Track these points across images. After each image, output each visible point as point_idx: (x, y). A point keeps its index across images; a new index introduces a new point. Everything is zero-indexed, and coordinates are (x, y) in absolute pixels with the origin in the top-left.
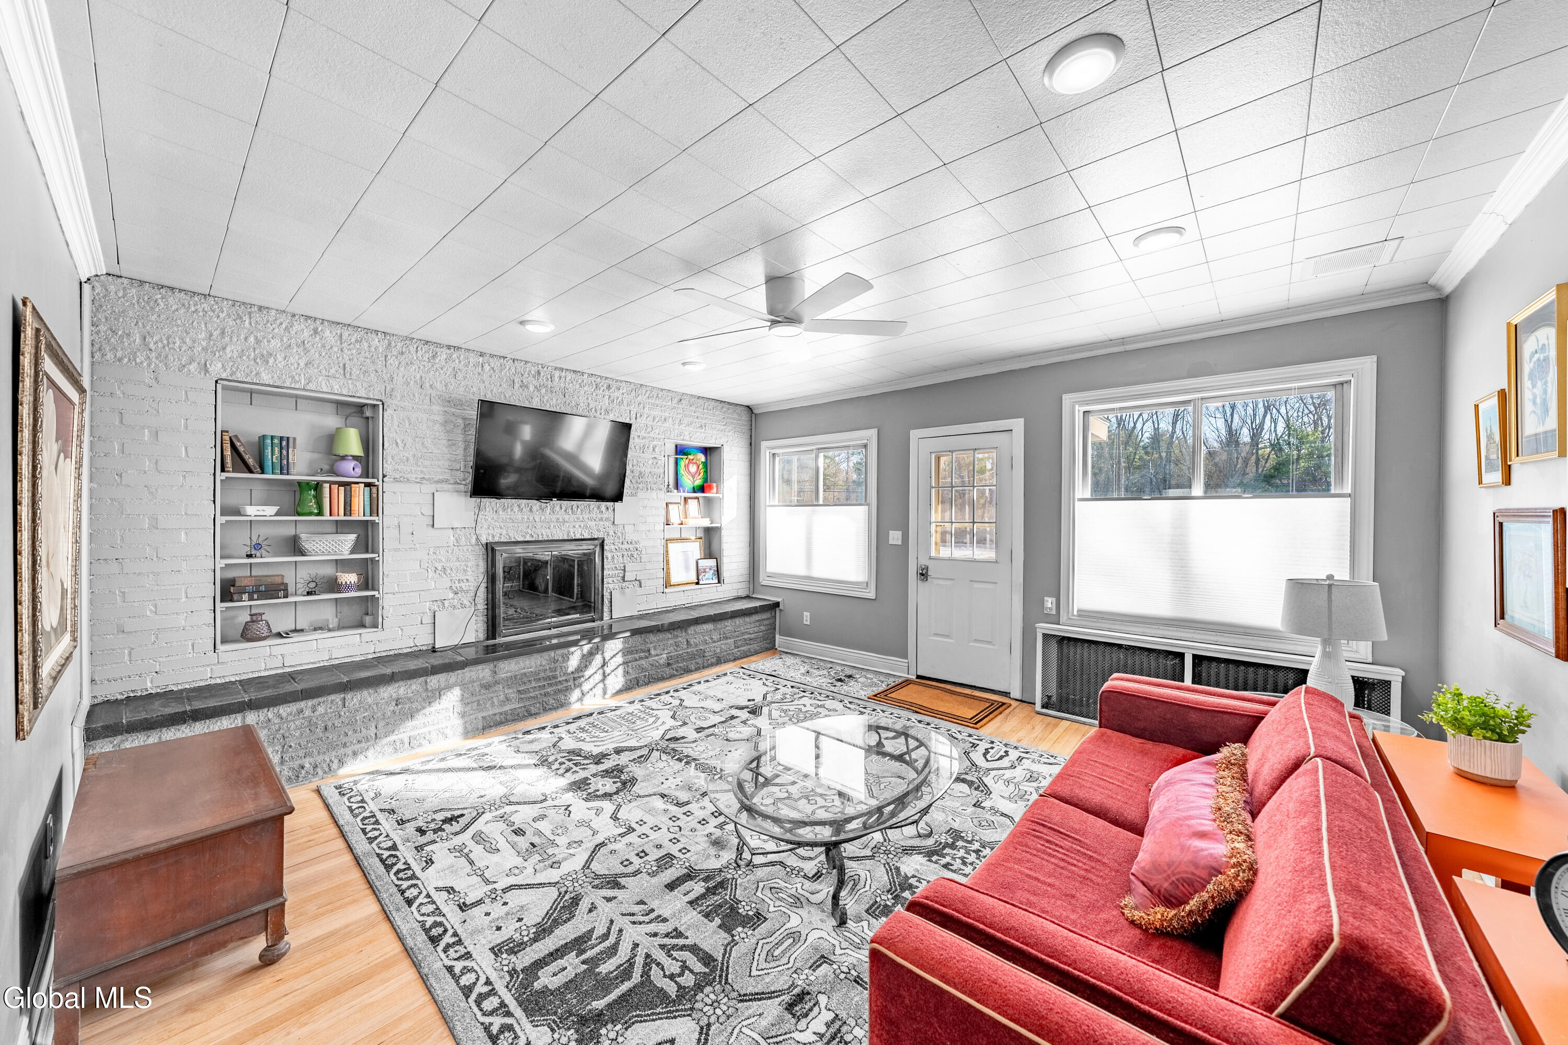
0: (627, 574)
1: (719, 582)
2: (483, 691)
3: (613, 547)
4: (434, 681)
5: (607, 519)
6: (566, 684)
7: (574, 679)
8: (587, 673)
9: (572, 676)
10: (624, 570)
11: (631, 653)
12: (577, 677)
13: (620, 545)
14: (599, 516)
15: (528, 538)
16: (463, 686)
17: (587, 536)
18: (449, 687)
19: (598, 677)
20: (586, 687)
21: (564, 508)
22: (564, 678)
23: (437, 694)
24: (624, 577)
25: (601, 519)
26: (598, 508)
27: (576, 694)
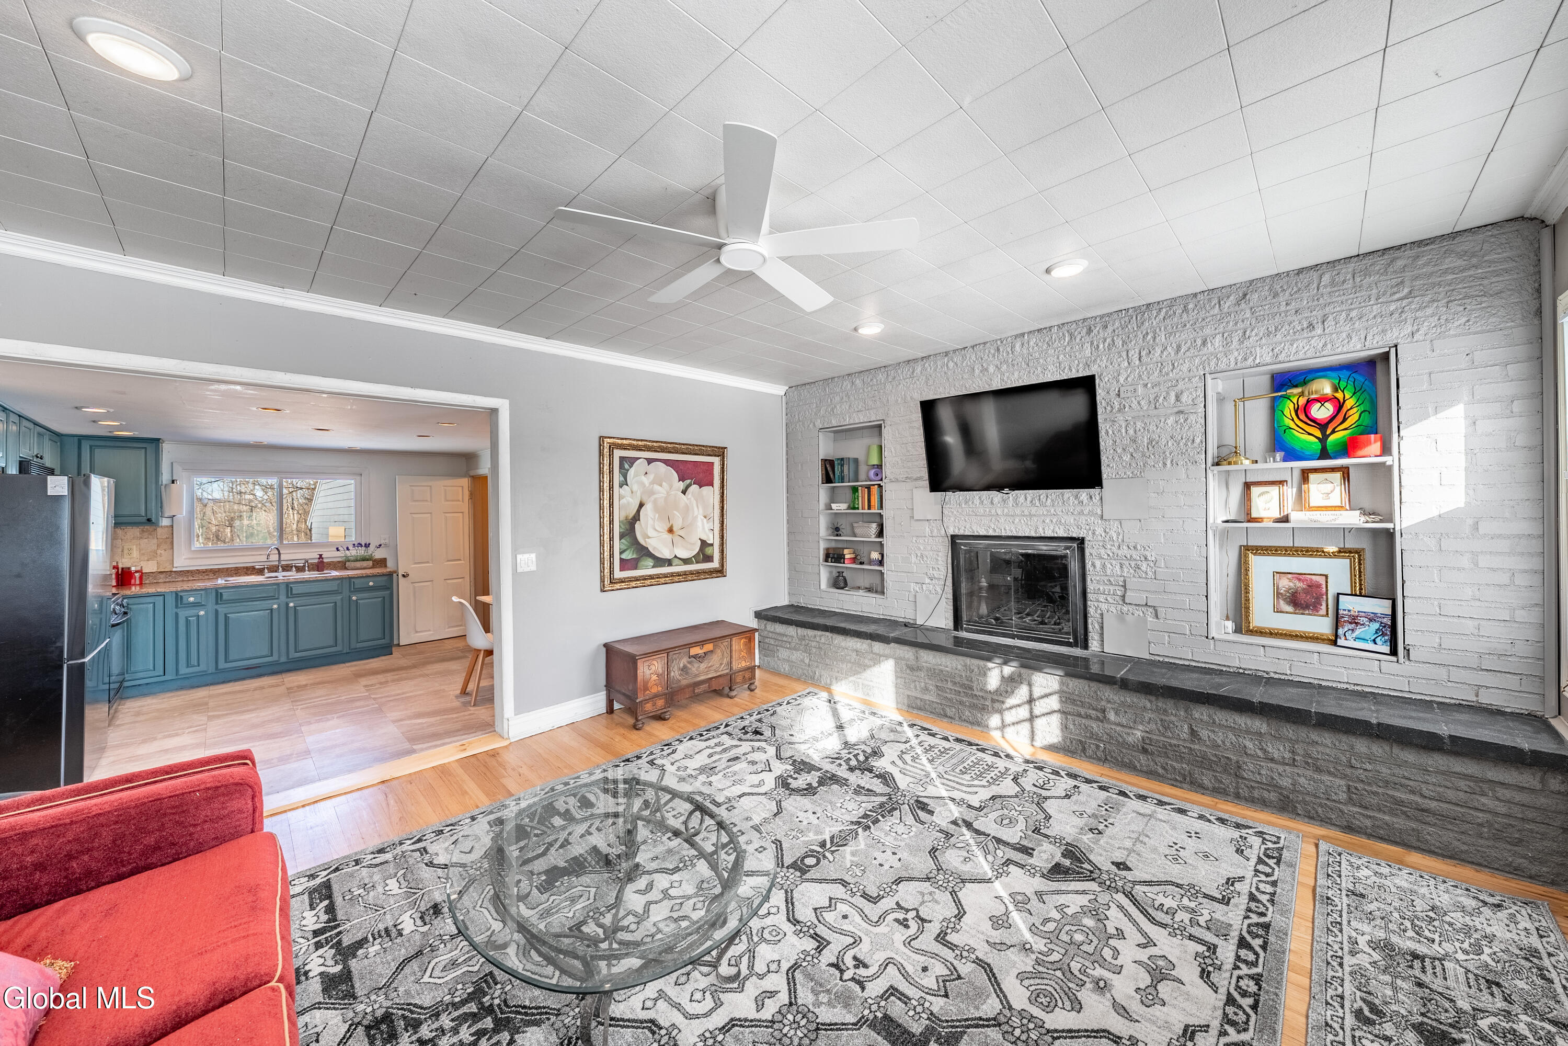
0: (1128, 593)
1: (1394, 652)
2: (908, 671)
3: (1102, 551)
4: (878, 647)
5: (1091, 513)
6: (982, 701)
7: (993, 701)
8: (1011, 701)
9: (989, 696)
10: (1124, 586)
11: (1073, 702)
12: (995, 701)
13: (1115, 549)
14: (1078, 509)
15: (991, 533)
16: (898, 660)
17: (1061, 533)
18: (887, 657)
19: (1024, 712)
20: (1010, 717)
21: (1029, 499)
22: (981, 694)
23: (877, 659)
24: (1123, 597)
25: (1081, 513)
26: (1076, 497)
27: (994, 721)
